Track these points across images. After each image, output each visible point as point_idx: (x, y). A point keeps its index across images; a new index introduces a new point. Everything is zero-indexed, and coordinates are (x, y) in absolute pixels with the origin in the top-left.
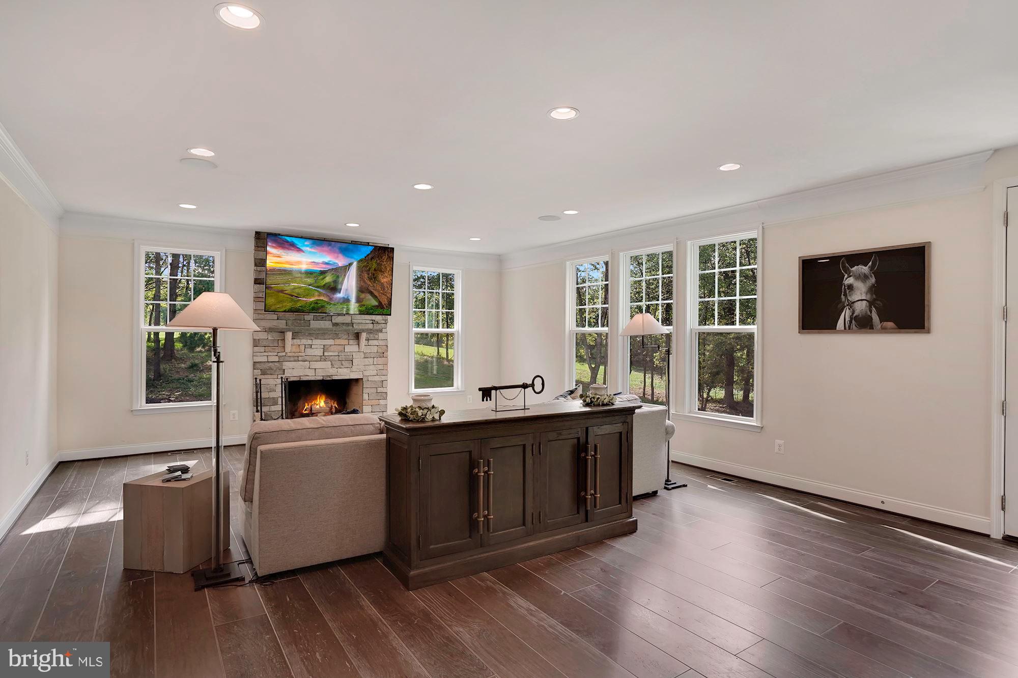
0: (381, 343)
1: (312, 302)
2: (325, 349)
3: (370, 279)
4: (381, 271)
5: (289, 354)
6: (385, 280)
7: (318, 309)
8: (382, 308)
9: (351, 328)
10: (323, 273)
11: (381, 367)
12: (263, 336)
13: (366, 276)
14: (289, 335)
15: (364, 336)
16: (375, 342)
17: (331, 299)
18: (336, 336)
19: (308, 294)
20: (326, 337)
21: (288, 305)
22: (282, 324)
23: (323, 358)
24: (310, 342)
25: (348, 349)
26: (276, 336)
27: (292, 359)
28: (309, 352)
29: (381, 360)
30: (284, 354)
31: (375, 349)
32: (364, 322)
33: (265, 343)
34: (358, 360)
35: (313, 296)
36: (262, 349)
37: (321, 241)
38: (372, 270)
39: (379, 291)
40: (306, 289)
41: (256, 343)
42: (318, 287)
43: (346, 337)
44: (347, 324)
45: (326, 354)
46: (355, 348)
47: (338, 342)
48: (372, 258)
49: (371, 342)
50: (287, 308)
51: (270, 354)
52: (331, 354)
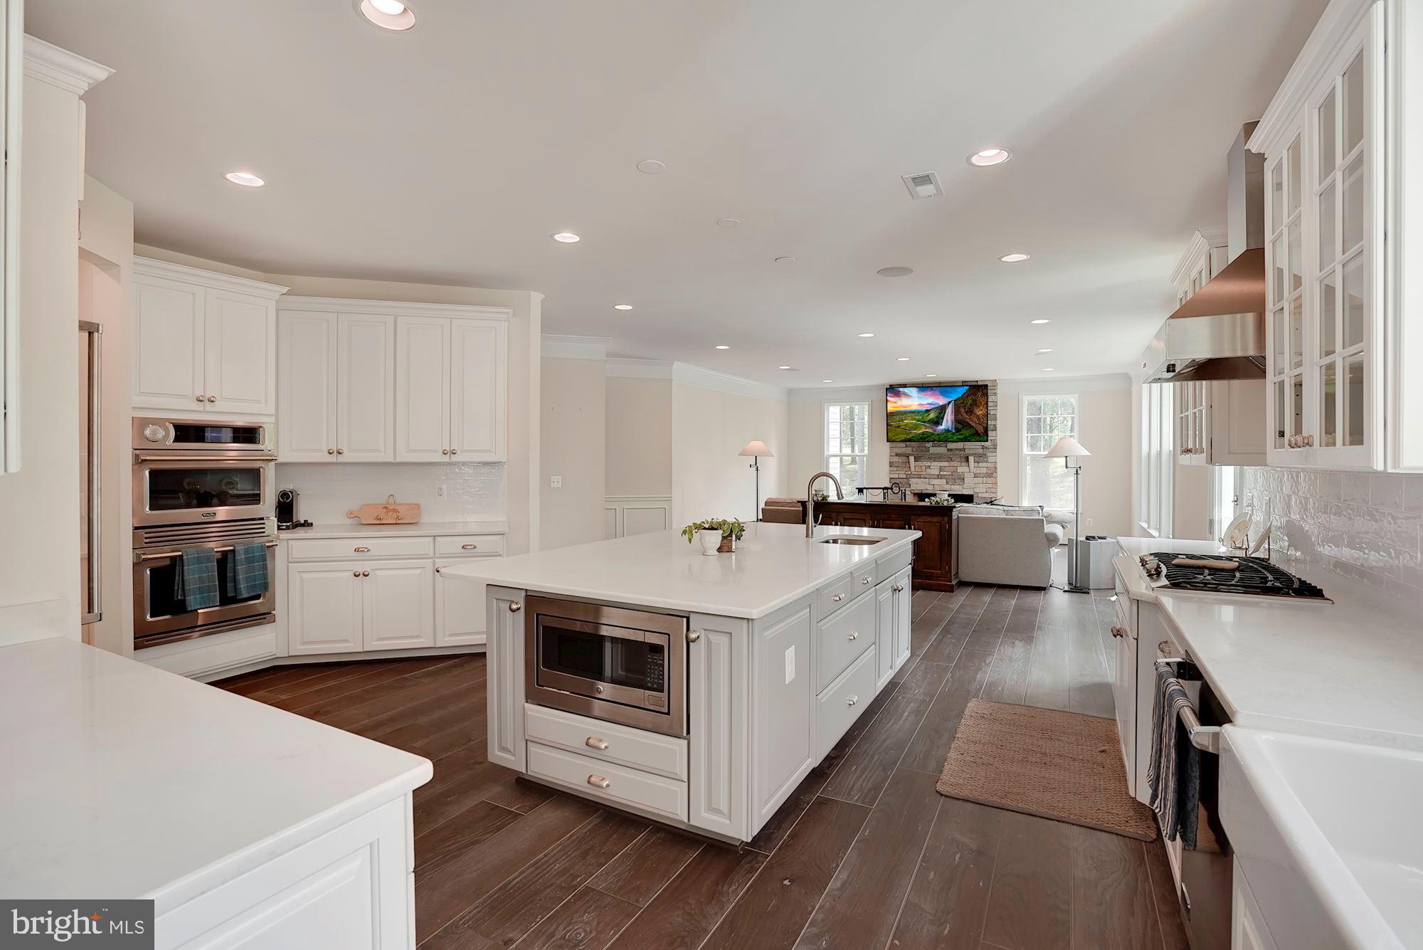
0: (989, 465)
1: (920, 434)
2: (941, 469)
3: (967, 413)
4: (976, 405)
5: (913, 473)
6: (980, 412)
7: (925, 438)
8: (979, 435)
9: (963, 452)
10: (927, 411)
11: (990, 486)
12: (896, 459)
13: (963, 410)
14: (912, 459)
15: (971, 459)
16: (985, 465)
17: (935, 431)
18: (951, 459)
19: (916, 427)
20: (941, 460)
21: (903, 437)
22: (909, 450)
23: (939, 477)
24: (929, 464)
25: (960, 469)
26: (904, 459)
27: (916, 476)
28: (929, 471)
29: (990, 480)
30: (910, 472)
31: (984, 471)
32: (974, 447)
33: (896, 465)
34: (969, 480)
35: (921, 429)
36: (895, 469)
37: (924, 387)
38: (968, 406)
39: (975, 423)
40: (916, 424)
41: (891, 464)
42: (924, 422)
43: (959, 460)
44: (960, 450)
45: (941, 473)
46: (966, 469)
47: (952, 464)
48: (968, 396)
49: (980, 464)
50: (903, 438)
51: (900, 472)
52: (945, 473)
